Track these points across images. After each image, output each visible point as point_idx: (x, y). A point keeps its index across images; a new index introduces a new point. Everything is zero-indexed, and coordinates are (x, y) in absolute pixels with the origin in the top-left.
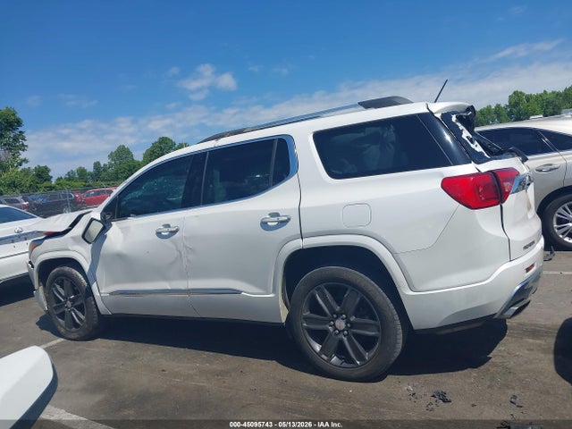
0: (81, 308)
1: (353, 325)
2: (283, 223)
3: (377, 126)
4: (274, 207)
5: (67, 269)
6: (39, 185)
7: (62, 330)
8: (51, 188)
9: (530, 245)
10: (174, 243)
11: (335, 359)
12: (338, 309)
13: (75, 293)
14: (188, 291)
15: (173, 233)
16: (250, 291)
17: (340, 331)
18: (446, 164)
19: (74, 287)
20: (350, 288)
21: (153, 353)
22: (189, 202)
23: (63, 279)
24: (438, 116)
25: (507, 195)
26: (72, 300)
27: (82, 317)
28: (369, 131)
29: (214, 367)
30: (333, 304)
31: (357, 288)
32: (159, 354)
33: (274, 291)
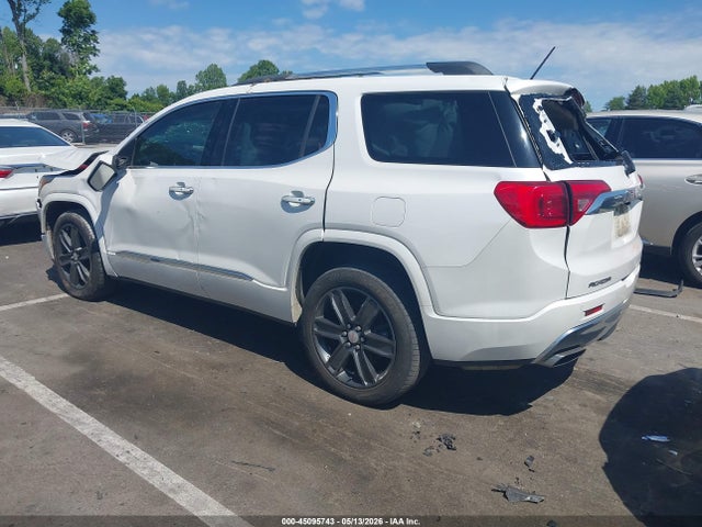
0: (86, 263)
1: (366, 340)
2: (306, 206)
3: (438, 99)
4: (299, 184)
5: (75, 215)
6: (109, 101)
7: (67, 285)
8: (123, 107)
9: (602, 282)
10: (187, 207)
11: (343, 373)
12: (353, 318)
13: (83, 245)
14: (197, 266)
15: (187, 194)
16: (262, 280)
17: (352, 345)
18: (509, 164)
19: (81, 238)
20: (369, 297)
21: (156, 329)
22: (208, 160)
23: (71, 226)
24: (516, 97)
25: (579, 215)
26: (79, 253)
27: (88, 274)
28: (428, 103)
29: (214, 357)
30: (349, 311)
31: (377, 300)
32: (162, 331)
33: (287, 285)
